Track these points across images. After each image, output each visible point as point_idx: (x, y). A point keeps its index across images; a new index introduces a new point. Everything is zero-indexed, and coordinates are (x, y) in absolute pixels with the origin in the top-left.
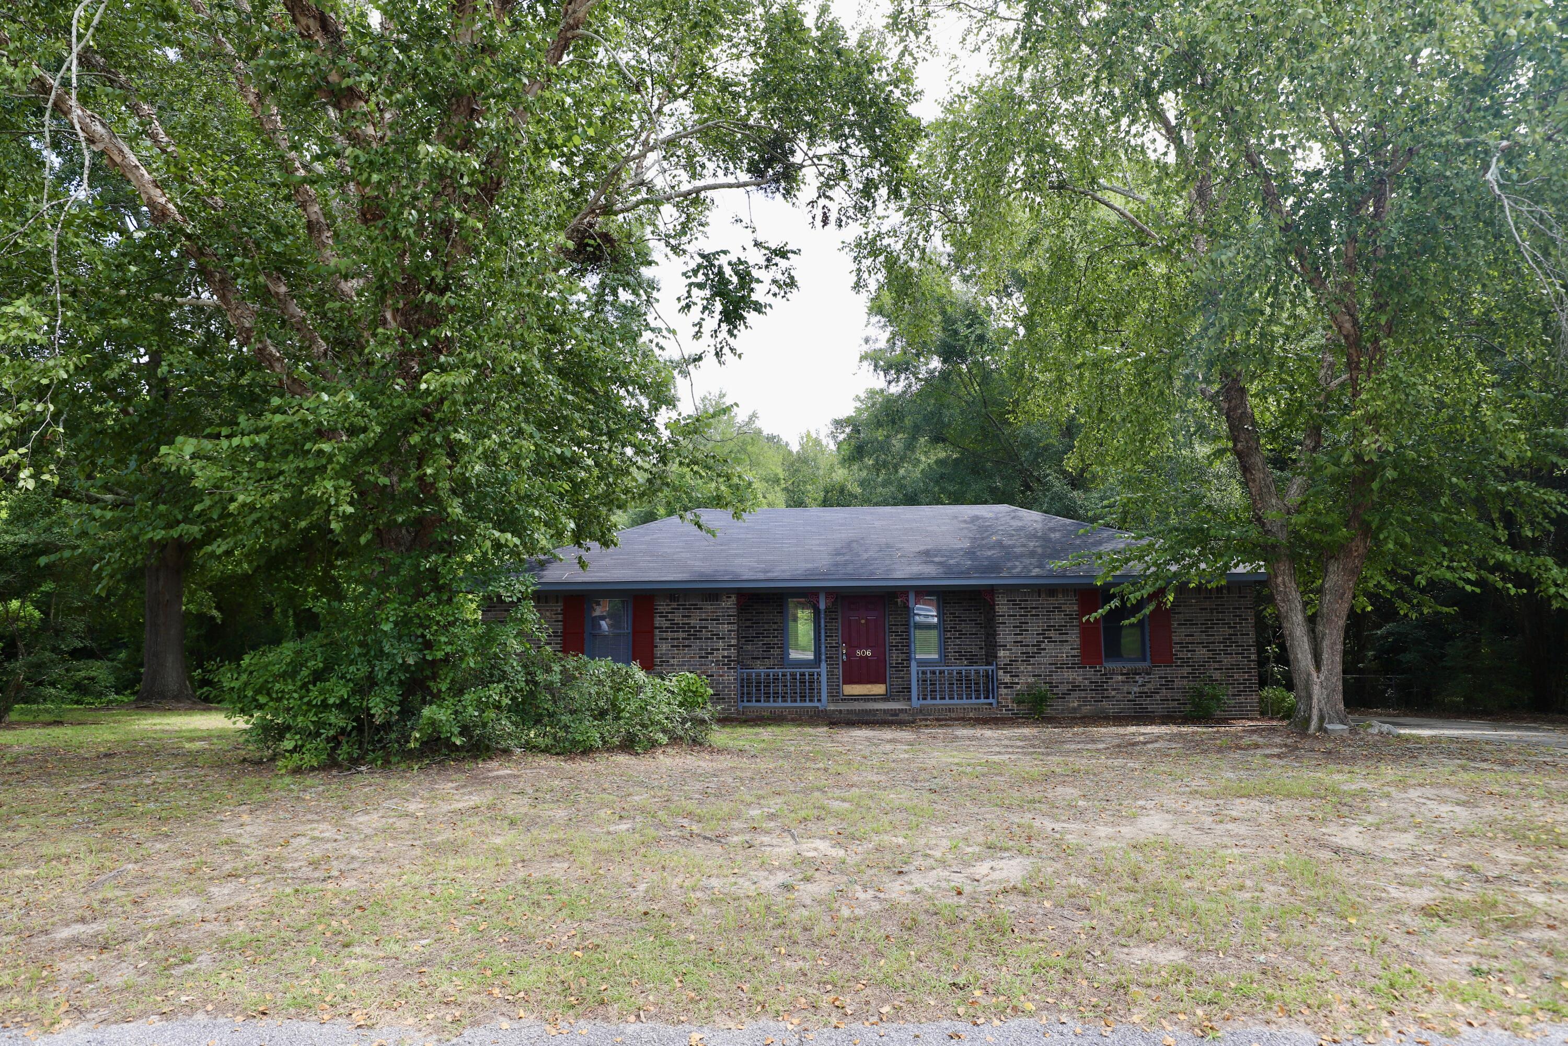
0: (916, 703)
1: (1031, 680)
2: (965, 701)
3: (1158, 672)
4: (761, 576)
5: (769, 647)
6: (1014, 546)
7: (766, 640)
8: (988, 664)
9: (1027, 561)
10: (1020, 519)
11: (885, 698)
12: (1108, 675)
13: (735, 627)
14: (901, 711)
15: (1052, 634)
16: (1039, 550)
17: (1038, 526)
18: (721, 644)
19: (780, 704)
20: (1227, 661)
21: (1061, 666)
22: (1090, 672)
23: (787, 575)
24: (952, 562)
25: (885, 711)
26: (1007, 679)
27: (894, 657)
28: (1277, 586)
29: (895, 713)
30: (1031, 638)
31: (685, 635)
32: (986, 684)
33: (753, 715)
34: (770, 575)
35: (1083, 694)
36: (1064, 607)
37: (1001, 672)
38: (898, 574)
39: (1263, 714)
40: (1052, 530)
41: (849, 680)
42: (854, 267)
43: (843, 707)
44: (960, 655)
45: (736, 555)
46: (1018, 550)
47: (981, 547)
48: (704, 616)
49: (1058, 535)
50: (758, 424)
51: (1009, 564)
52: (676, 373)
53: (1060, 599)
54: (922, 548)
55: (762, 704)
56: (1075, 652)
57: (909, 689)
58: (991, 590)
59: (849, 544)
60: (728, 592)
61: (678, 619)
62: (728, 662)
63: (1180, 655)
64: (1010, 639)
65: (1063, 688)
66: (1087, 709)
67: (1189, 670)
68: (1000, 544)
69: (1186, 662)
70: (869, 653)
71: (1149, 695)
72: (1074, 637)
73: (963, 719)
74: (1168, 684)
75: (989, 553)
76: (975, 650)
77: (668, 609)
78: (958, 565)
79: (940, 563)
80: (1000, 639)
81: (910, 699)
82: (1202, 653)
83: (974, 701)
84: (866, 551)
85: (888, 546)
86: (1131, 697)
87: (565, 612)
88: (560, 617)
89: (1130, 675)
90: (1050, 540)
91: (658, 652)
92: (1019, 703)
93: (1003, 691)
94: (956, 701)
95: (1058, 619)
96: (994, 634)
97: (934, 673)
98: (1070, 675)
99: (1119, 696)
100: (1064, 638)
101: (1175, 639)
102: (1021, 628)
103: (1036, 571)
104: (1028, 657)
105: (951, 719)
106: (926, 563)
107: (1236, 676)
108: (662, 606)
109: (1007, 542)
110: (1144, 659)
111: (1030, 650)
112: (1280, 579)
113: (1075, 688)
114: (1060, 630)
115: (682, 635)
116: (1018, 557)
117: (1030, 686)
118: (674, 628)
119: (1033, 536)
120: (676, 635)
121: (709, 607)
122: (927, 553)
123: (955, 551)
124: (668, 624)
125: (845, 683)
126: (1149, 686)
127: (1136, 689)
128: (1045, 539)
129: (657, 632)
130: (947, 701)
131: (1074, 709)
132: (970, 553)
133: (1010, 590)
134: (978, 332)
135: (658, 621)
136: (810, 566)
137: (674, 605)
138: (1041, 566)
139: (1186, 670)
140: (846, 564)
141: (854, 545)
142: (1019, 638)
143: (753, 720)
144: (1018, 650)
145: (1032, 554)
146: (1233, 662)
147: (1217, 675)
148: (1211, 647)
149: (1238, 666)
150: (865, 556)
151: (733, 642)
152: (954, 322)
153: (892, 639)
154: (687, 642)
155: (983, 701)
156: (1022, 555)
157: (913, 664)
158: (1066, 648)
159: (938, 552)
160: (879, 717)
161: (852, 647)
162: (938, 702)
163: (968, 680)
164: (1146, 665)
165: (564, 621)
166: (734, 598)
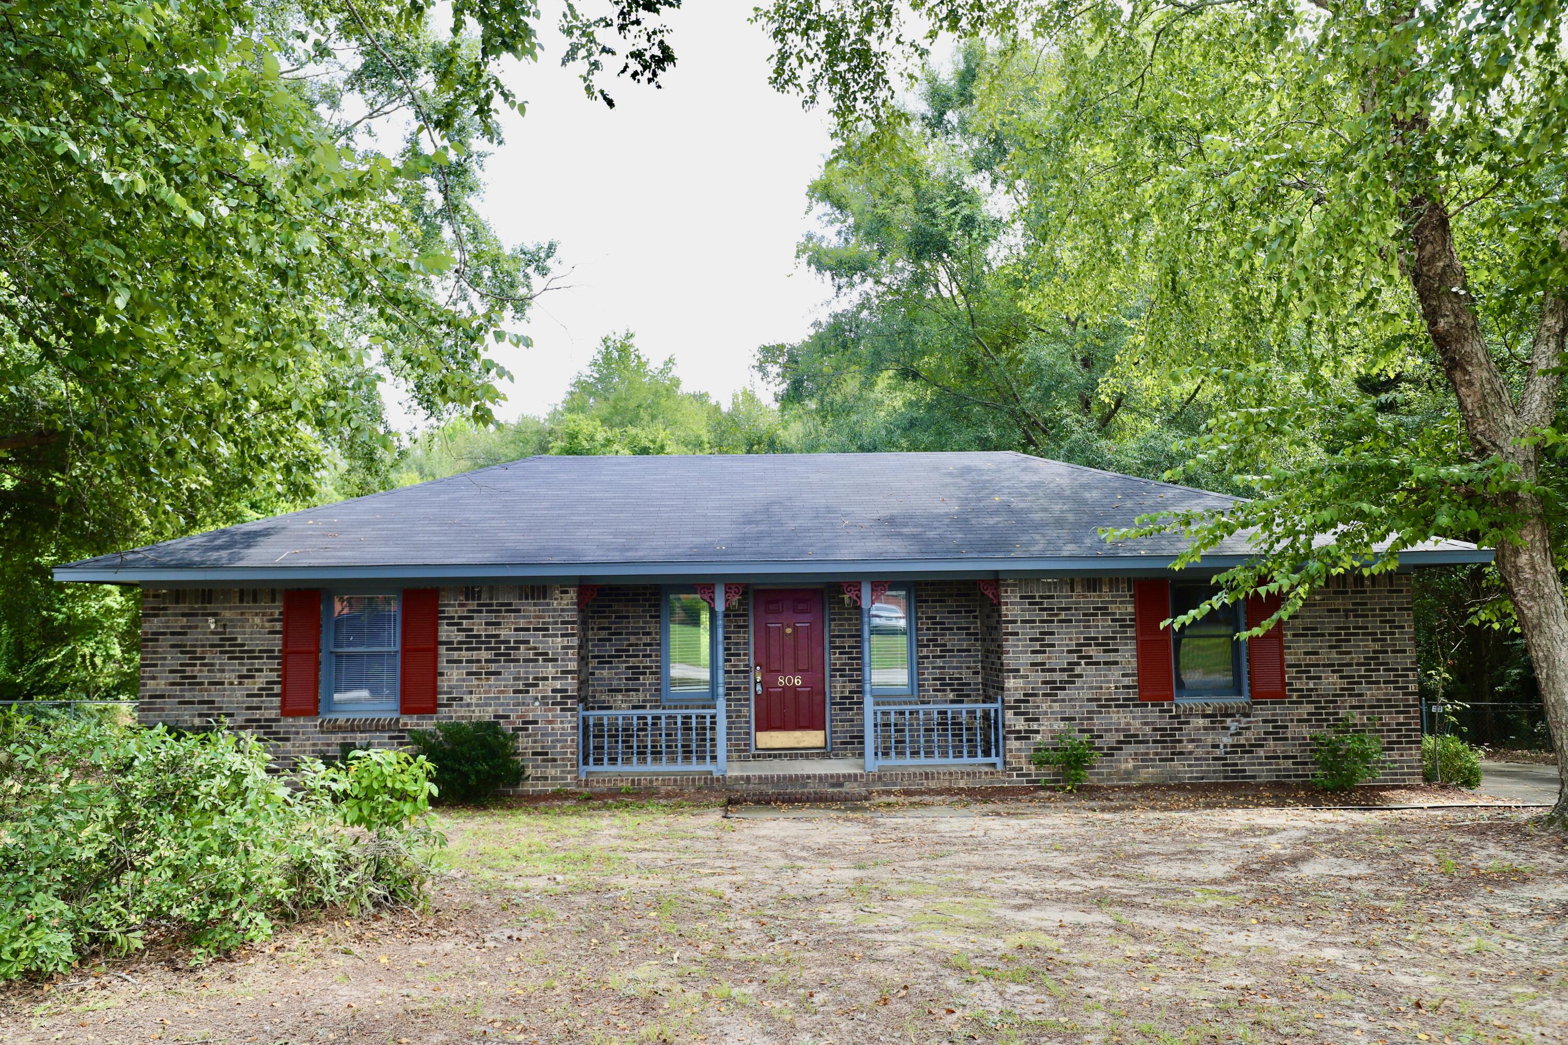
0: (872, 763)
1: (1061, 725)
2: (951, 760)
3: (1264, 712)
4: (616, 557)
5: (636, 672)
6: (1029, 511)
7: (632, 662)
8: (987, 699)
9: (1052, 533)
10: (1035, 471)
11: (823, 753)
12: (1182, 719)
13: (575, 641)
14: (848, 777)
15: (1092, 651)
16: (1071, 517)
17: (1065, 481)
18: (550, 670)
19: (650, 767)
20: (1371, 693)
21: (1105, 704)
22: (1152, 713)
23: (659, 556)
24: (931, 534)
25: (821, 779)
26: (1020, 724)
27: (837, 687)
28: (1518, 570)
29: (838, 780)
30: (1058, 658)
31: (489, 655)
32: (986, 730)
33: (603, 787)
34: (631, 555)
35: (1142, 748)
36: (1112, 608)
37: (1009, 714)
38: (844, 554)
39: (1429, 778)
40: (1087, 487)
41: (766, 723)
42: (774, 47)
43: (756, 769)
44: (943, 684)
45: (581, 524)
46: (1037, 517)
47: (977, 512)
48: (522, 623)
49: (1096, 494)
50: (675, 372)
51: (1025, 538)
52: (530, 270)
53: (1106, 595)
54: (883, 513)
55: (620, 767)
56: (1127, 681)
57: (860, 739)
58: (995, 580)
59: (766, 509)
60: (564, 583)
61: (479, 627)
62: (561, 699)
63: (1297, 685)
64: (1027, 658)
65: (1111, 739)
66: (1148, 774)
67: (1311, 708)
68: (1007, 508)
69: (1305, 696)
70: (797, 681)
71: (1247, 749)
72: (1127, 656)
73: (949, 791)
74: (1277, 731)
75: (991, 521)
76: (966, 675)
77: (463, 612)
78: (941, 538)
79: (913, 536)
80: (1009, 660)
81: (861, 755)
82: (1331, 681)
83: (966, 760)
84: (794, 517)
85: (829, 510)
86: (1219, 752)
87: (286, 618)
88: (278, 626)
89: (1217, 718)
90: (1084, 502)
91: (443, 684)
92: (1040, 763)
93: (1013, 744)
94: (937, 760)
95: (1102, 627)
96: (999, 652)
97: (902, 713)
98: (1120, 718)
99: (1200, 752)
100: (1112, 657)
101: (1289, 659)
102: (1042, 643)
103: (1069, 549)
104: (1054, 688)
105: (930, 792)
106: (889, 536)
107: (1386, 718)
108: (452, 608)
109: (1017, 504)
110: (1239, 693)
111: (1057, 676)
112: (1523, 559)
113: (1130, 738)
114: (1105, 644)
115: (484, 655)
116: (1038, 527)
117: (1056, 736)
118: (472, 642)
119: (1058, 495)
120: (475, 655)
121: (530, 608)
122: (891, 521)
123: (938, 517)
124: (461, 636)
125: (758, 729)
126: (1249, 734)
127: (1227, 740)
128: (1077, 501)
129: (442, 650)
130: (922, 760)
131: (1128, 773)
132: (961, 521)
133: (1026, 579)
134: (966, 212)
135: (446, 632)
136: (698, 540)
137: (473, 605)
138: (1076, 540)
139: (1306, 709)
140: (760, 536)
141: (775, 508)
142: (1039, 658)
143: (600, 796)
144: (1038, 677)
145: (1059, 523)
146: (1380, 694)
147: (1357, 718)
148: (1347, 671)
149: (1388, 703)
150: (792, 525)
151: (573, 666)
152: (931, 200)
153: (833, 659)
154: (493, 667)
155: (980, 759)
156: (1044, 525)
157: (868, 701)
158: (1115, 674)
159: (910, 519)
160: (811, 788)
161: (769, 671)
162: (908, 761)
163: (957, 724)
164: (1242, 701)
165: (285, 632)
166: (572, 594)
